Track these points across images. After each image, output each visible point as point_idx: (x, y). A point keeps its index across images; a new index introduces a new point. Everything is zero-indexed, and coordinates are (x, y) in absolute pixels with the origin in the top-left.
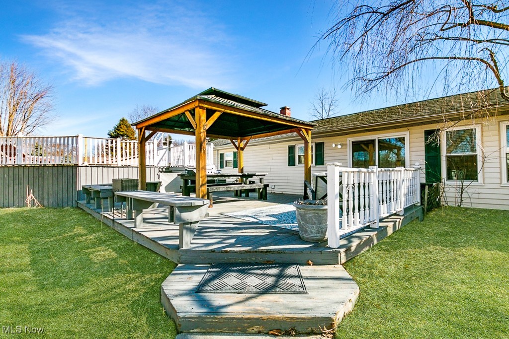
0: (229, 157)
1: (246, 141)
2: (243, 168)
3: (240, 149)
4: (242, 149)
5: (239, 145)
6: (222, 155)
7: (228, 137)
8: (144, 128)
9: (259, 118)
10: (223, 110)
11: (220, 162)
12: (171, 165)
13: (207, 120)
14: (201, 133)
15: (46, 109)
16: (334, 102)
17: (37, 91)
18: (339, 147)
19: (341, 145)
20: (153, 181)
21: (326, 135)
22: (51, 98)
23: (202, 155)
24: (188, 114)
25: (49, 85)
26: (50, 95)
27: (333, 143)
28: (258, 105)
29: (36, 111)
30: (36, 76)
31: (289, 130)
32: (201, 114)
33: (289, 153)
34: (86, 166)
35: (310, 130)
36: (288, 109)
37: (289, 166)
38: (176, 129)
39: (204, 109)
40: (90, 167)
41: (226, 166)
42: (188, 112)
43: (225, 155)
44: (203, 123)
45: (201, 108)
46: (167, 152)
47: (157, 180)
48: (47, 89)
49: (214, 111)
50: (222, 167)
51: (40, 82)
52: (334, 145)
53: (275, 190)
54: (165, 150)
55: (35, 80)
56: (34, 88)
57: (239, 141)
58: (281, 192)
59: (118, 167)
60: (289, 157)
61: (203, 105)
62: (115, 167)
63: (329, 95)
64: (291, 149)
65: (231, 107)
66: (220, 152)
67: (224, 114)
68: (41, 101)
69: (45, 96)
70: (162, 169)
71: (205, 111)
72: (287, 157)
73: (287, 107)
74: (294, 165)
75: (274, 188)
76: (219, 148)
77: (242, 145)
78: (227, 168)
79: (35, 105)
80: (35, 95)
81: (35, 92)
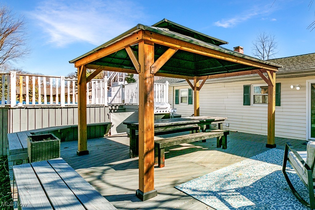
0: (184, 93)
1: (202, 81)
2: (199, 108)
3: (196, 89)
4: (199, 89)
5: (195, 85)
6: (177, 91)
7: (184, 76)
8: (82, 67)
9: (223, 58)
10: (178, 46)
11: (176, 97)
12: (125, 103)
13: (155, 60)
14: (146, 79)
15: (16, 44)
16: (273, 44)
17: (7, 26)
18: (298, 88)
19: (299, 86)
20: (102, 122)
21: (285, 76)
22: (22, 34)
23: (148, 110)
24: (129, 51)
25: (19, 22)
26: (20, 30)
27: (291, 84)
28: (218, 43)
29: (7, 45)
30: (6, 12)
31: (250, 71)
32: (147, 51)
33: (244, 93)
34: (20, 108)
35: (275, 72)
36: (242, 49)
37: (244, 105)
38: (125, 67)
39: (152, 45)
40: (26, 108)
41: (182, 102)
42: (130, 48)
43: (180, 92)
44: (150, 64)
45: (146, 42)
46: (121, 90)
47: (107, 121)
48: (18, 25)
49: (166, 48)
50: (177, 103)
51: (11, 19)
52: (292, 87)
53: (229, 128)
54: (119, 87)
55: (5, 16)
56: (5, 23)
57: (195, 80)
58: (235, 131)
59: (61, 108)
60: (244, 96)
61: (149, 39)
62: (58, 108)
63: (269, 38)
64: (247, 89)
65: (190, 44)
66: (176, 88)
67: (180, 51)
68: (11, 35)
69: (15, 31)
70: (116, 107)
71: (152, 47)
72: (243, 97)
73: (241, 47)
74: (249, 105)
75: (229, 126)
76: (174, 85)
77: (198, 85)
78: (182, 104)
79: (6, 39)
80: (6, 30)
81: (6, 27)
